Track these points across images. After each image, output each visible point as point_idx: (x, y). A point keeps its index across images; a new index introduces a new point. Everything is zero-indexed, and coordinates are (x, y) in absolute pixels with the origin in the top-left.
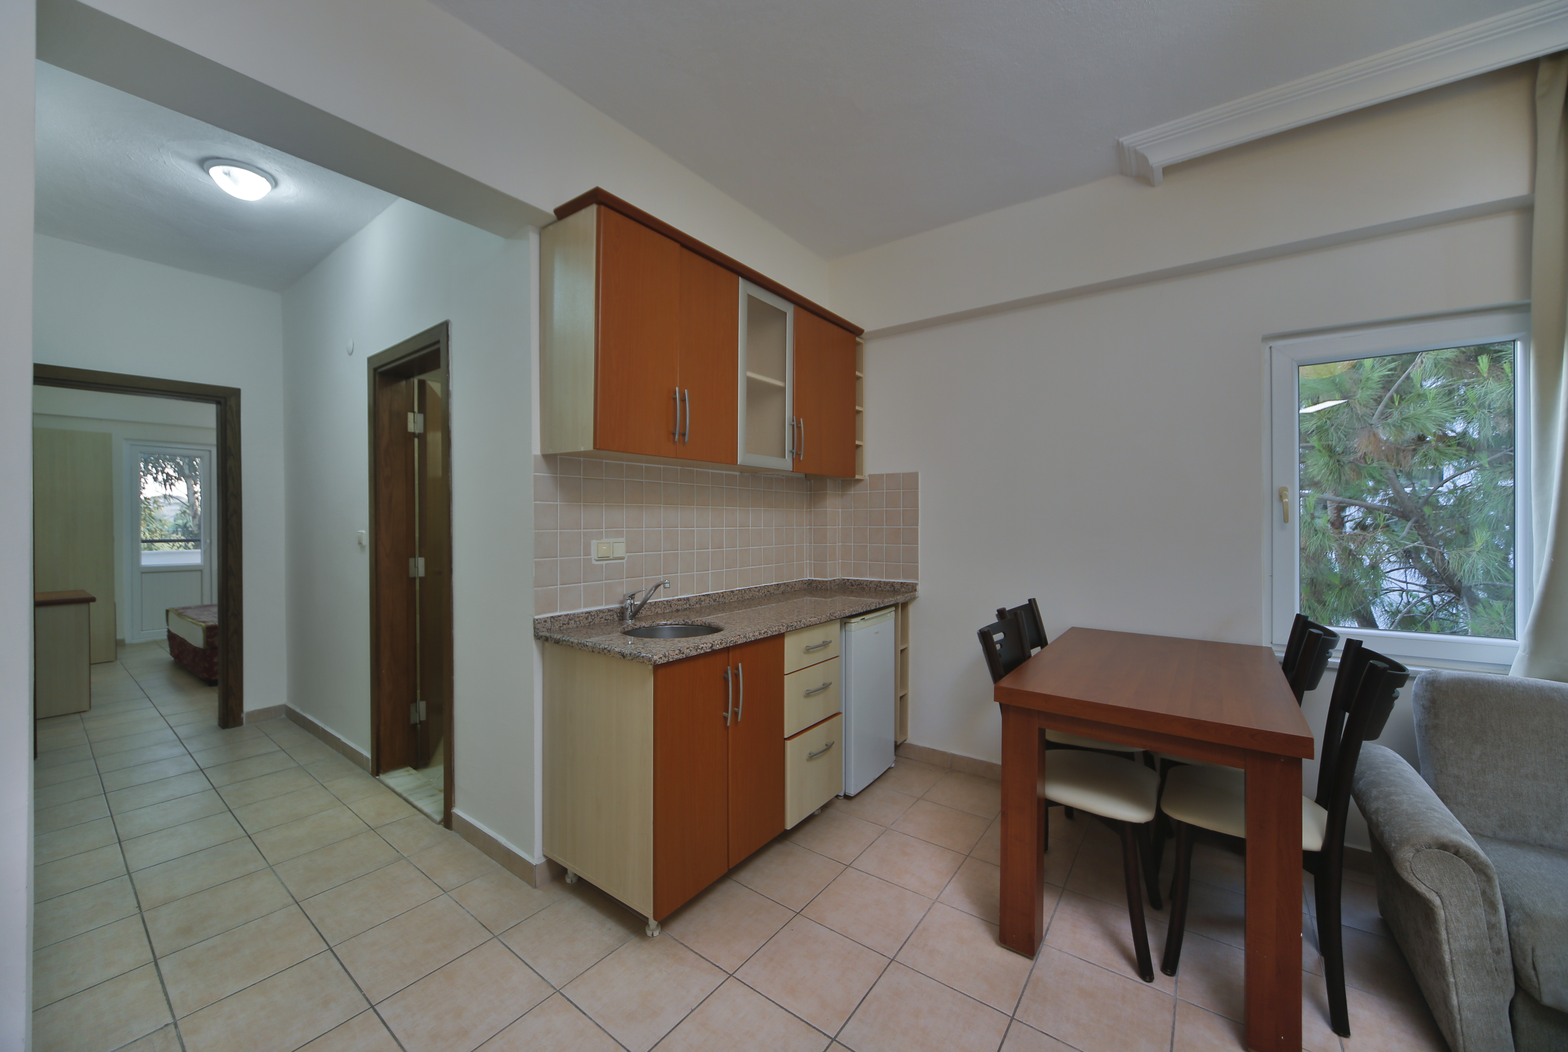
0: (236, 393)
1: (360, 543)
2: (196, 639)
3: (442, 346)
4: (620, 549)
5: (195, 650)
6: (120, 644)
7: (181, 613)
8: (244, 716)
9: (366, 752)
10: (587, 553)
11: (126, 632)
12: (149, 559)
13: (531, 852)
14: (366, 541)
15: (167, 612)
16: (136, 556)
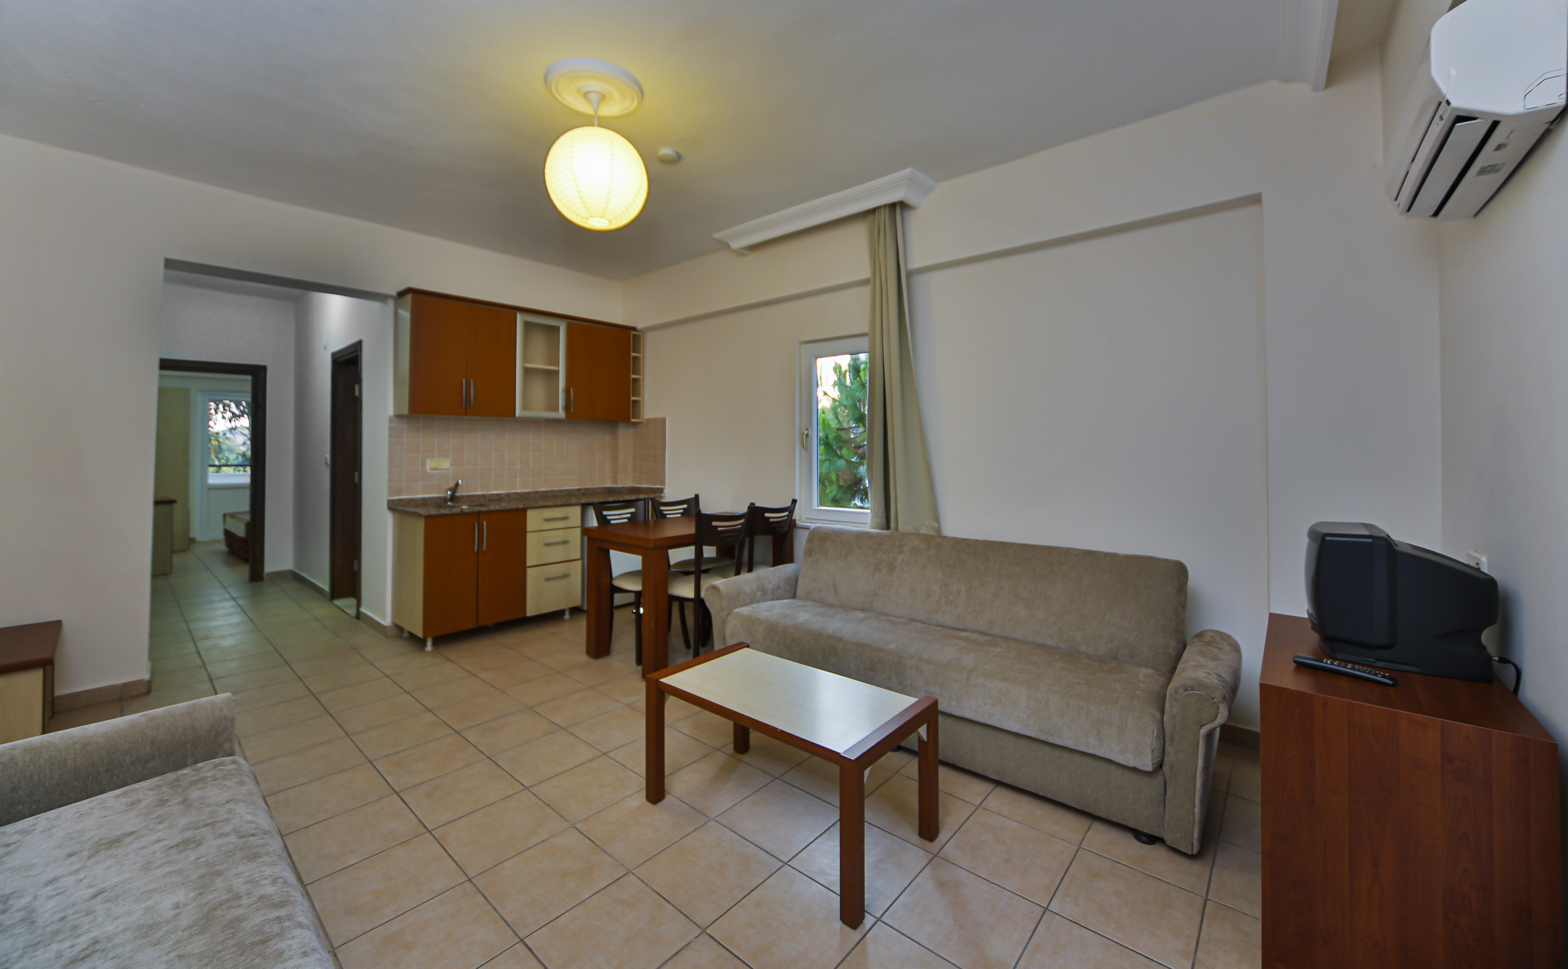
0: (263, 369)
1: (326, 463)
2: (240, 531)
3: (359, 353)
4: (446, 464)
5: (240, 539)
6: (192, 541)
7: (233, 516)
8: (265, 575)
9: (327, 588)
10: (424, 465)
11: (196, 533)
12: (214, 478)
13: (384, 619)
14: (329, 462)
15: (225, 516)
16: (205, 476)
